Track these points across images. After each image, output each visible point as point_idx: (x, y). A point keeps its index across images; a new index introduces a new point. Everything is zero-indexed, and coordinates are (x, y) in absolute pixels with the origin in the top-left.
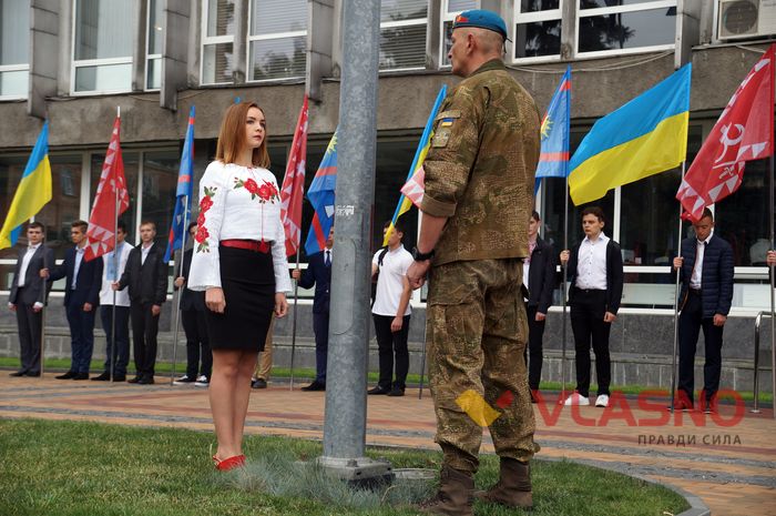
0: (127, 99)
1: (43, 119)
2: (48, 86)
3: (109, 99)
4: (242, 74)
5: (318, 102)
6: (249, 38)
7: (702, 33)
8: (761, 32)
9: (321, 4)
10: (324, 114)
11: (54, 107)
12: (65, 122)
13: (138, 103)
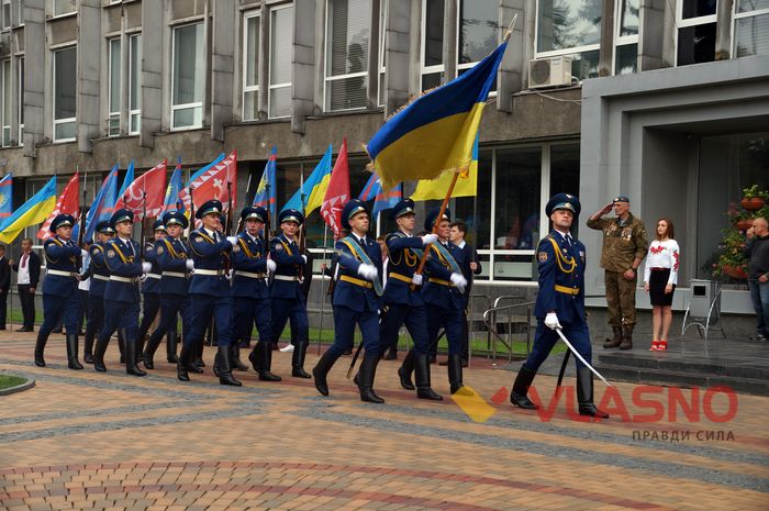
0: (197, 133)
1: (152, 149)
2: (154, 125)
3: (187, 134)
4: (266, 114)
5: (303, 135)
6: (270, 87)
7: (524, 83)
8: (552, 84)
9: (302, 64)
10: (307, 142)
11: (158, 140)
12: (163, 150)
13: (203, 136)
